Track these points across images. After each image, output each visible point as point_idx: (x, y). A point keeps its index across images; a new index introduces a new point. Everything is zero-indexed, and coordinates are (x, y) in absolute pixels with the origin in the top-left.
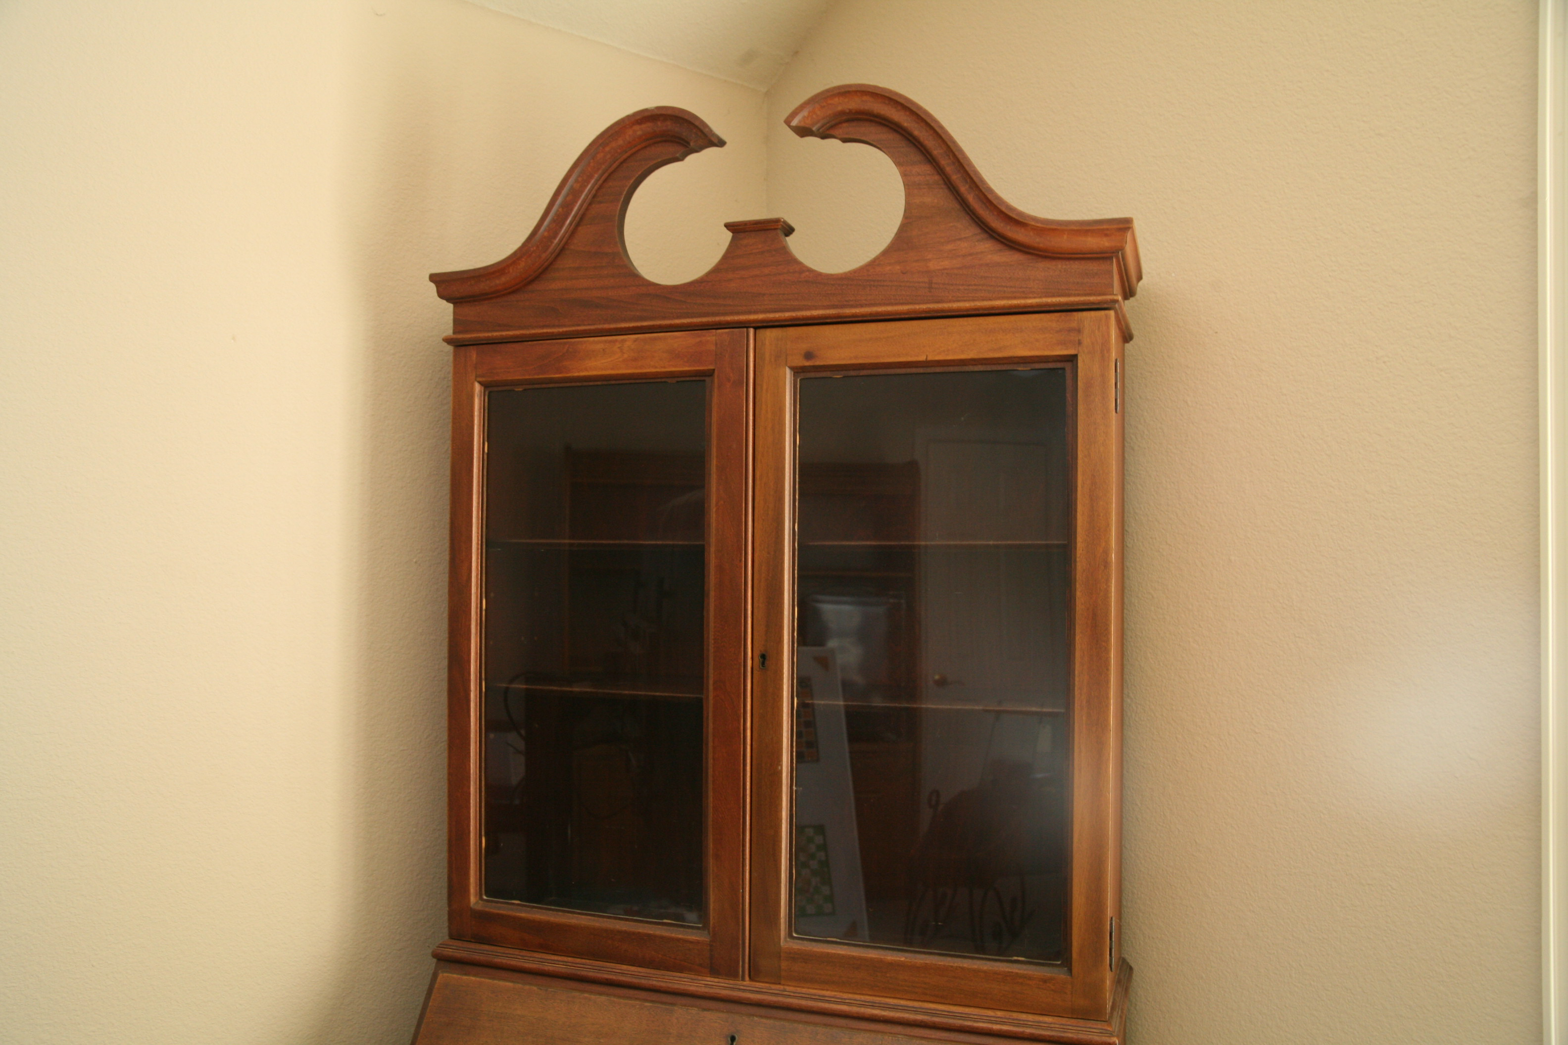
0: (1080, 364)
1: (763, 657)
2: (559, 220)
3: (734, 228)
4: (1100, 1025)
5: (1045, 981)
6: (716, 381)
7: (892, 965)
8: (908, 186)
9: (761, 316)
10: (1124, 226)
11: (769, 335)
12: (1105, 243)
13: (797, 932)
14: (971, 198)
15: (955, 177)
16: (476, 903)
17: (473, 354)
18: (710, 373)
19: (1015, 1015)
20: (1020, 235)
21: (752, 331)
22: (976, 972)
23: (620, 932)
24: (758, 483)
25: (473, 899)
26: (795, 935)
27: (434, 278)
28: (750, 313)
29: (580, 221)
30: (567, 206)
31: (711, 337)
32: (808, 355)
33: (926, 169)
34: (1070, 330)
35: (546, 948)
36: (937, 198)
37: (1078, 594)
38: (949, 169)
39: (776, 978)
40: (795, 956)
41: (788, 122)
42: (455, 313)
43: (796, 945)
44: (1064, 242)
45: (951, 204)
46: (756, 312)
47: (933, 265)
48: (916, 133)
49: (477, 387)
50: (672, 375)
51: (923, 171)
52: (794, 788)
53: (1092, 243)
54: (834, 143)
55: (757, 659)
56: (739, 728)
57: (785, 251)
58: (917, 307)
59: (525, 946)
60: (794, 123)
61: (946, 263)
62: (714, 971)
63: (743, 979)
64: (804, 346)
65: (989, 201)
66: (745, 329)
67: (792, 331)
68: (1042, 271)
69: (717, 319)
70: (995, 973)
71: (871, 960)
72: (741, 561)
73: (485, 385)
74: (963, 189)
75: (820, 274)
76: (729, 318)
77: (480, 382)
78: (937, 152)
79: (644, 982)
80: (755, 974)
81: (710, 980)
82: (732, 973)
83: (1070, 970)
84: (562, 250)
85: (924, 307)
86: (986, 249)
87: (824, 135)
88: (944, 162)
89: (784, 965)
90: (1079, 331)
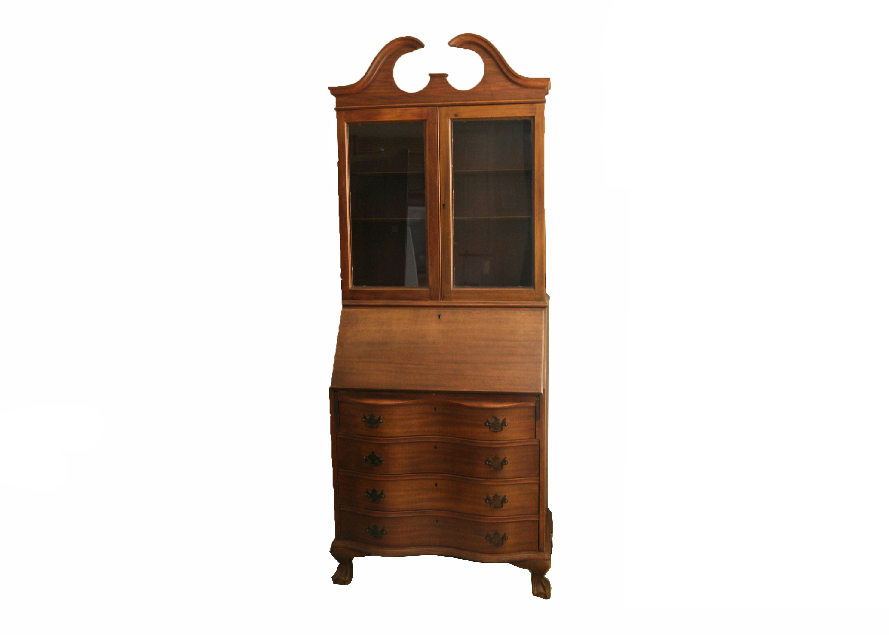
0: (535, 117)
1: (444, 205)
2: (374, 71)
3: (432, 75)
4: (543, 302)
5: (528, 291)
6: (427, 123)
7: (485, 292)
8: (485, 64)
9: (441, 103)
10: (548, 80)
11: (444, 109)
12: (543, 84)
13: (455, 285)
14: (504, 70)
15: (500, 63)
16: (351, 288)
17: (344, 113)
18: (425, 120)
19: (520, 302)
20: (519, 81)
21: (438, 108)
22: (509, 291)
23: (400, 291)
24: (441, 153)
25: (350, 286)
26: (455, 286)
27: (330, 88)
28: (437, 102)
29: (380, 71)
30: (376, 67)
31: (425, 109)
32: (456, 115)
33: (490, 59)
34: (533, 109)
35: (376, 298)
36: (493, 69)
37: (535, 183)
38: (498, 60)
39: (450, 299)
40: (455, 292)
41: (449, 44)
42: (336, 100)
43: (456, 289)
44: (532, 84)
45: (497, 70)
46: (439, 102)
47: (493, 89)
48: (488, 49)
49: (346, 125)
50: (412, 121)
51: (489, 60)
52: (454, 243)
53: (539, 84)
54: (461, 49)
55: (442, 205)
56: (437, 226)
57: (447, 83)
58: (489, 101)
59: (369, 299)
60: (451, 44)
61: (497, 88)
62: (431, 299)
63: (440, 300)
64: (455, 112)
65: (510, 71)
66: (436, 107)
67: (450, 108)
68: (525, 91)
69: (427, 104)
70: (514, 291)
71: (478, 291)
72: (437, 177)
73: (348, 123)
74: (502, 67)
75: (458, 90)
76: (431, 104)
77: (347, 123)
78: (494, 55)
79: (410, 304)
80: (444, 298)
81: (430, 302)
82: (437, 298)
83: (535, 288)
84: (374, 80)
85: (491, 101)
86: (509, 85)
87: (458, 47)
88: (497, 59)
89: (452, 295)
90: (535, 109)
